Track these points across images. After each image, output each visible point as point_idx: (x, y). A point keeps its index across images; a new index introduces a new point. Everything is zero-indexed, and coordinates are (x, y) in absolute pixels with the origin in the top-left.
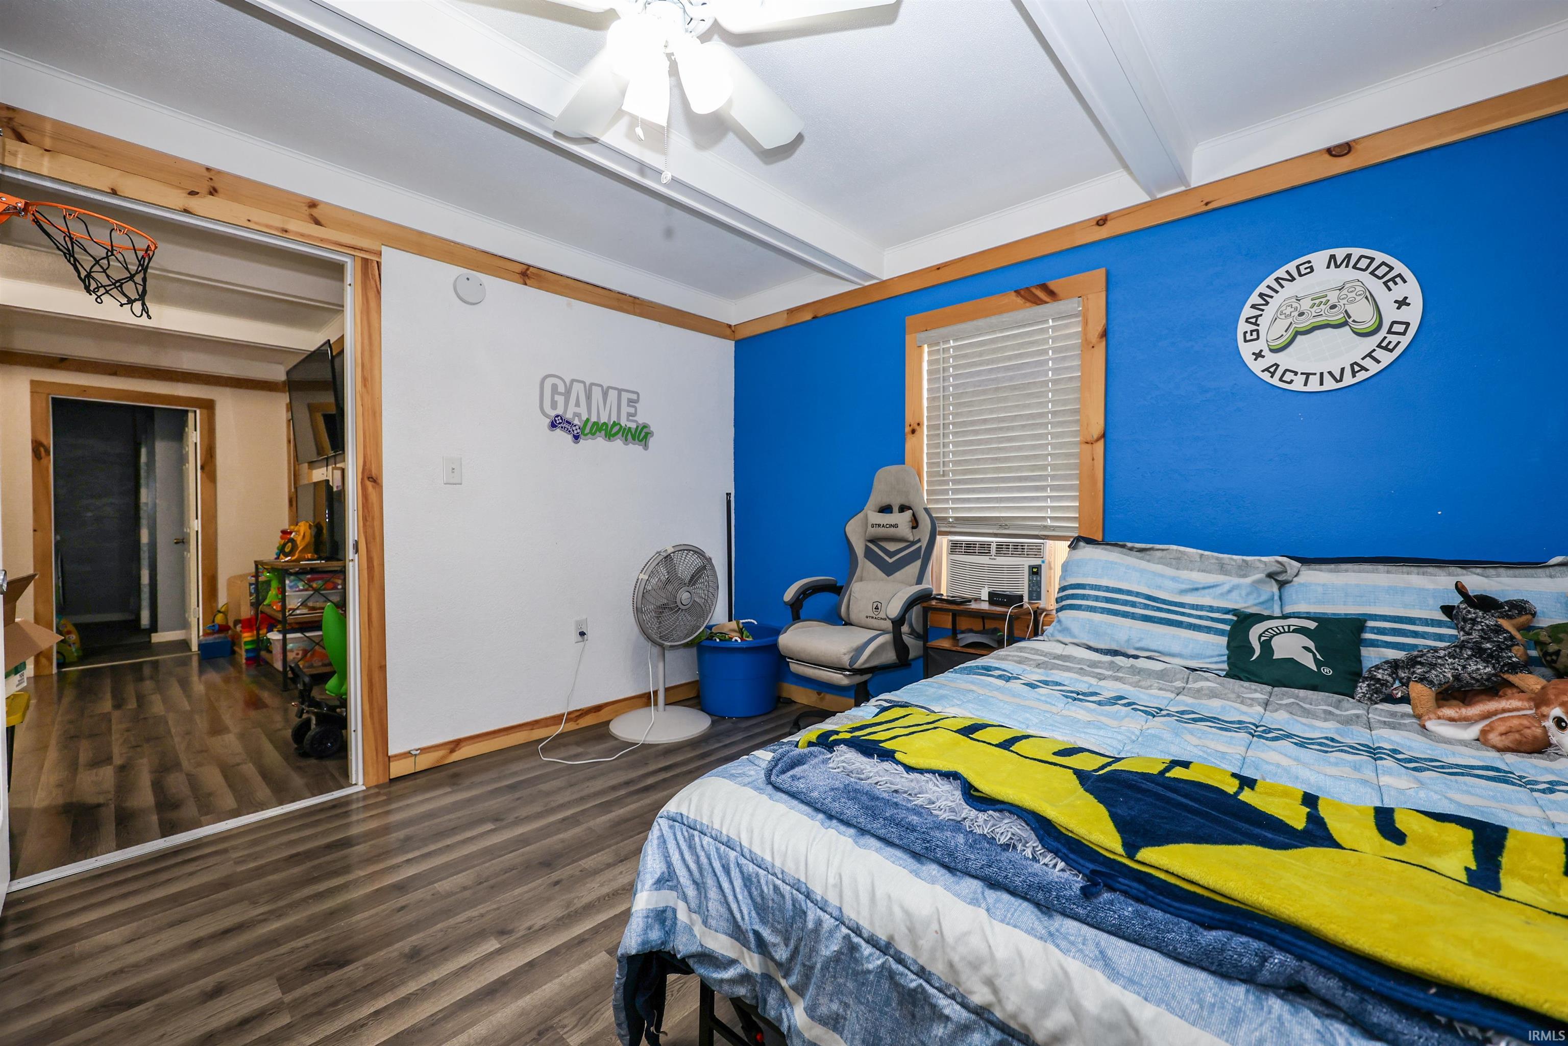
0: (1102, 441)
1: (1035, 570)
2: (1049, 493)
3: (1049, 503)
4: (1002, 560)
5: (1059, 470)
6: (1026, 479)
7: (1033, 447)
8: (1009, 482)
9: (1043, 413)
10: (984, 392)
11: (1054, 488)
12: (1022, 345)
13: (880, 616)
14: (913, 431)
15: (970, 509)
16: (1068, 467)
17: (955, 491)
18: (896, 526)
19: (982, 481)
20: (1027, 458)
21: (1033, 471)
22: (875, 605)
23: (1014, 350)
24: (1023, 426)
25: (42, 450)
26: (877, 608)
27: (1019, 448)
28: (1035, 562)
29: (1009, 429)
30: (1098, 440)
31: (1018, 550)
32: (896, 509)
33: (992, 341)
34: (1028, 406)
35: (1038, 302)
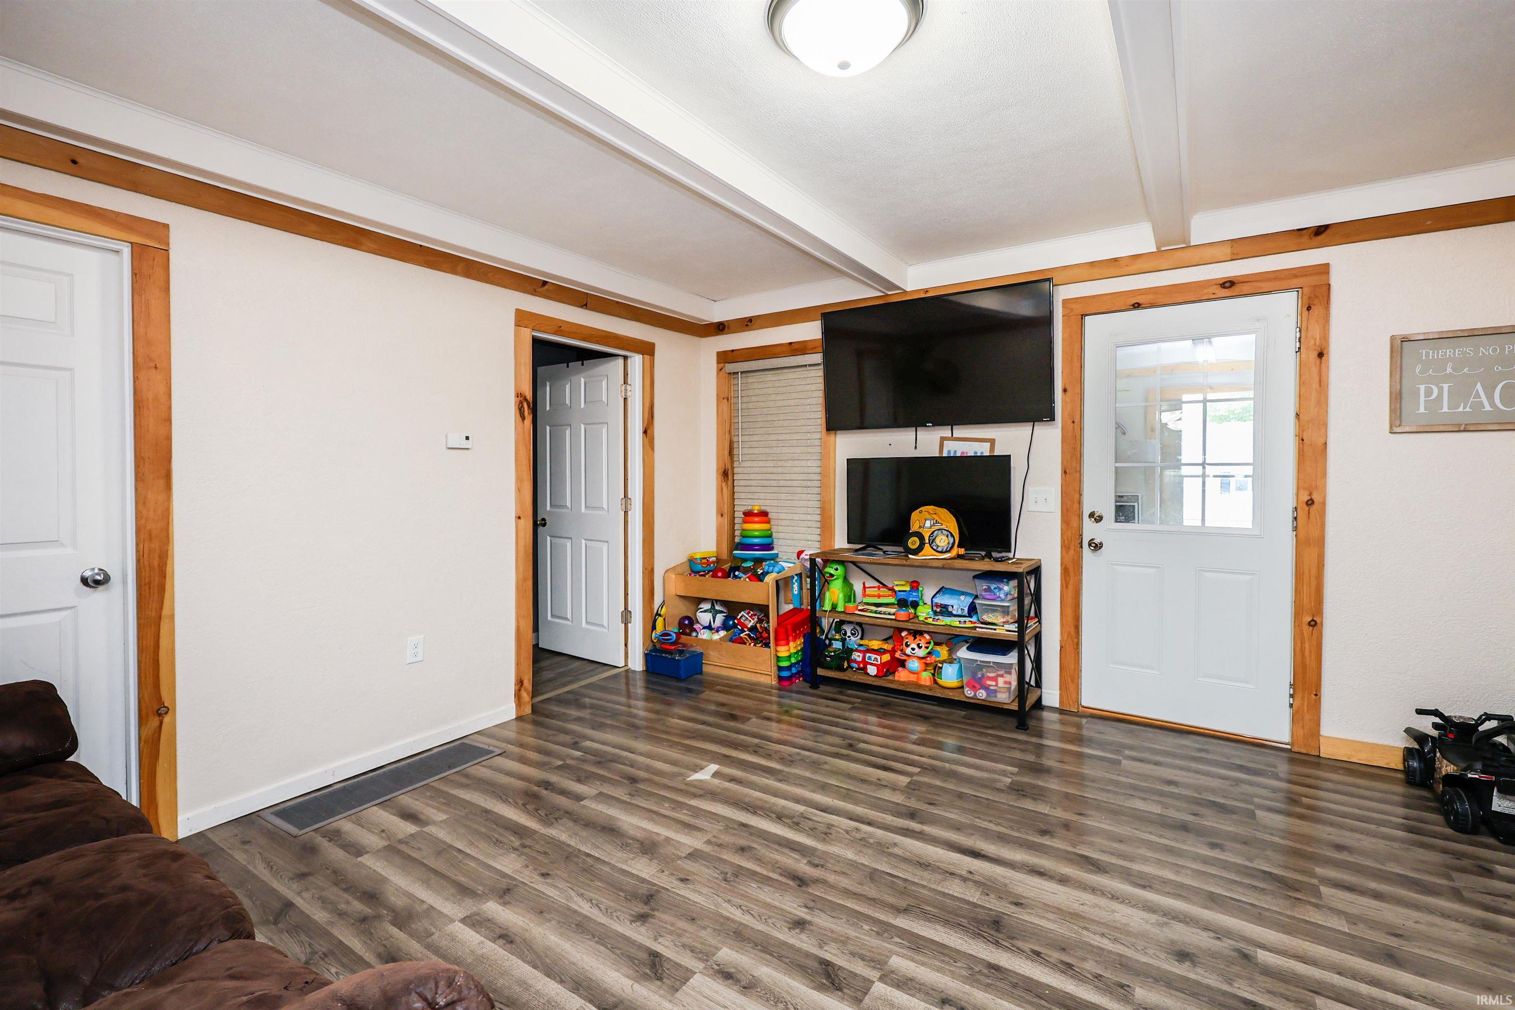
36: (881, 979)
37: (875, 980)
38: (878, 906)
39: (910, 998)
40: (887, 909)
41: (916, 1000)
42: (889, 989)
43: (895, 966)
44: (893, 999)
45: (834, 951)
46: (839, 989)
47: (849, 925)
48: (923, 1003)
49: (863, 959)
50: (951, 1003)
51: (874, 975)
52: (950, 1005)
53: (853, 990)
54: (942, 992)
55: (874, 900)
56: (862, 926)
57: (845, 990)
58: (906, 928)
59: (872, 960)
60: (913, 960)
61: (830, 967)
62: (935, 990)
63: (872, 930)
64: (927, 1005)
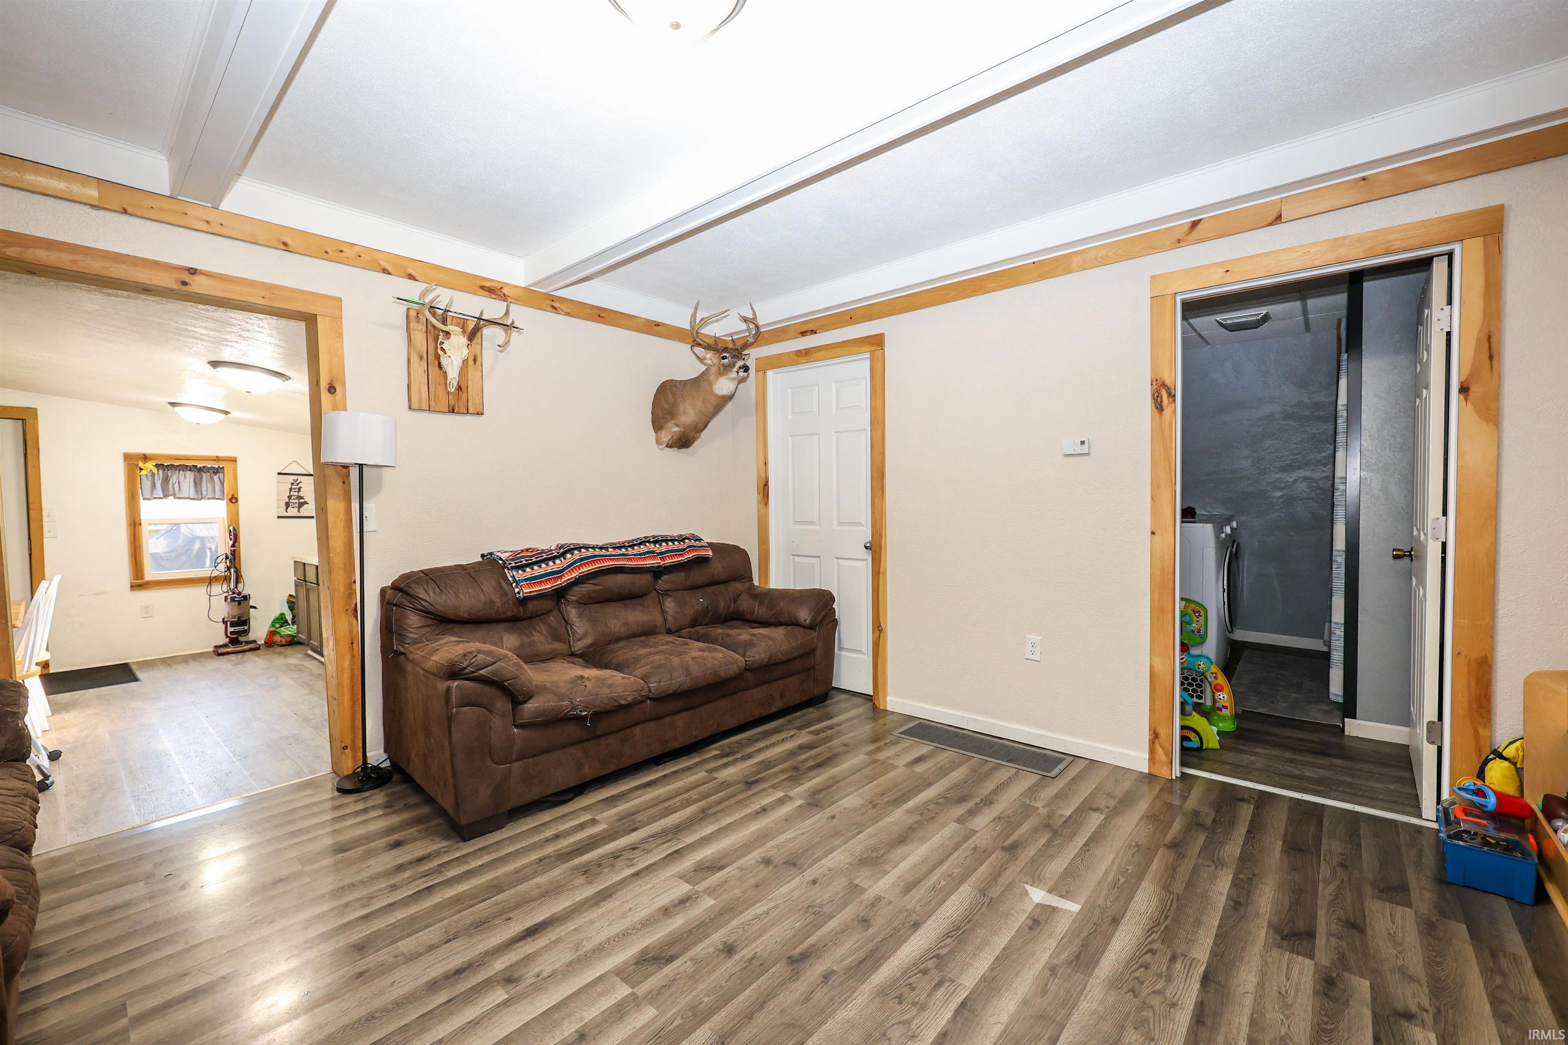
25: (1164, 393)
36: (634, 996)
37: (635, 990)
38: (738, 1019)
39: (601, 1010)
40: (730, 1025)
41: (595, 1014)
42: (620, 998)
43: (644, 1010)
44: (607, 997)
45: (683, 968)
46: (637, 963)
47: (716, 986)
48: (590, 1018)
49: (663, 987)
50: (578, 1041)
51: (642, 990)
52: (576, 1040)
53: (632, 972)
54: (594, 1039)
55: (750, 1017)
56: (709, 996)
57: (634, 967)
58: (693, 1036)
59: (659, 993)
60: (644, 1027)
61: (665, 961)
62: (599, 1033)
63: (701, 1003)
64: (586, 1021)
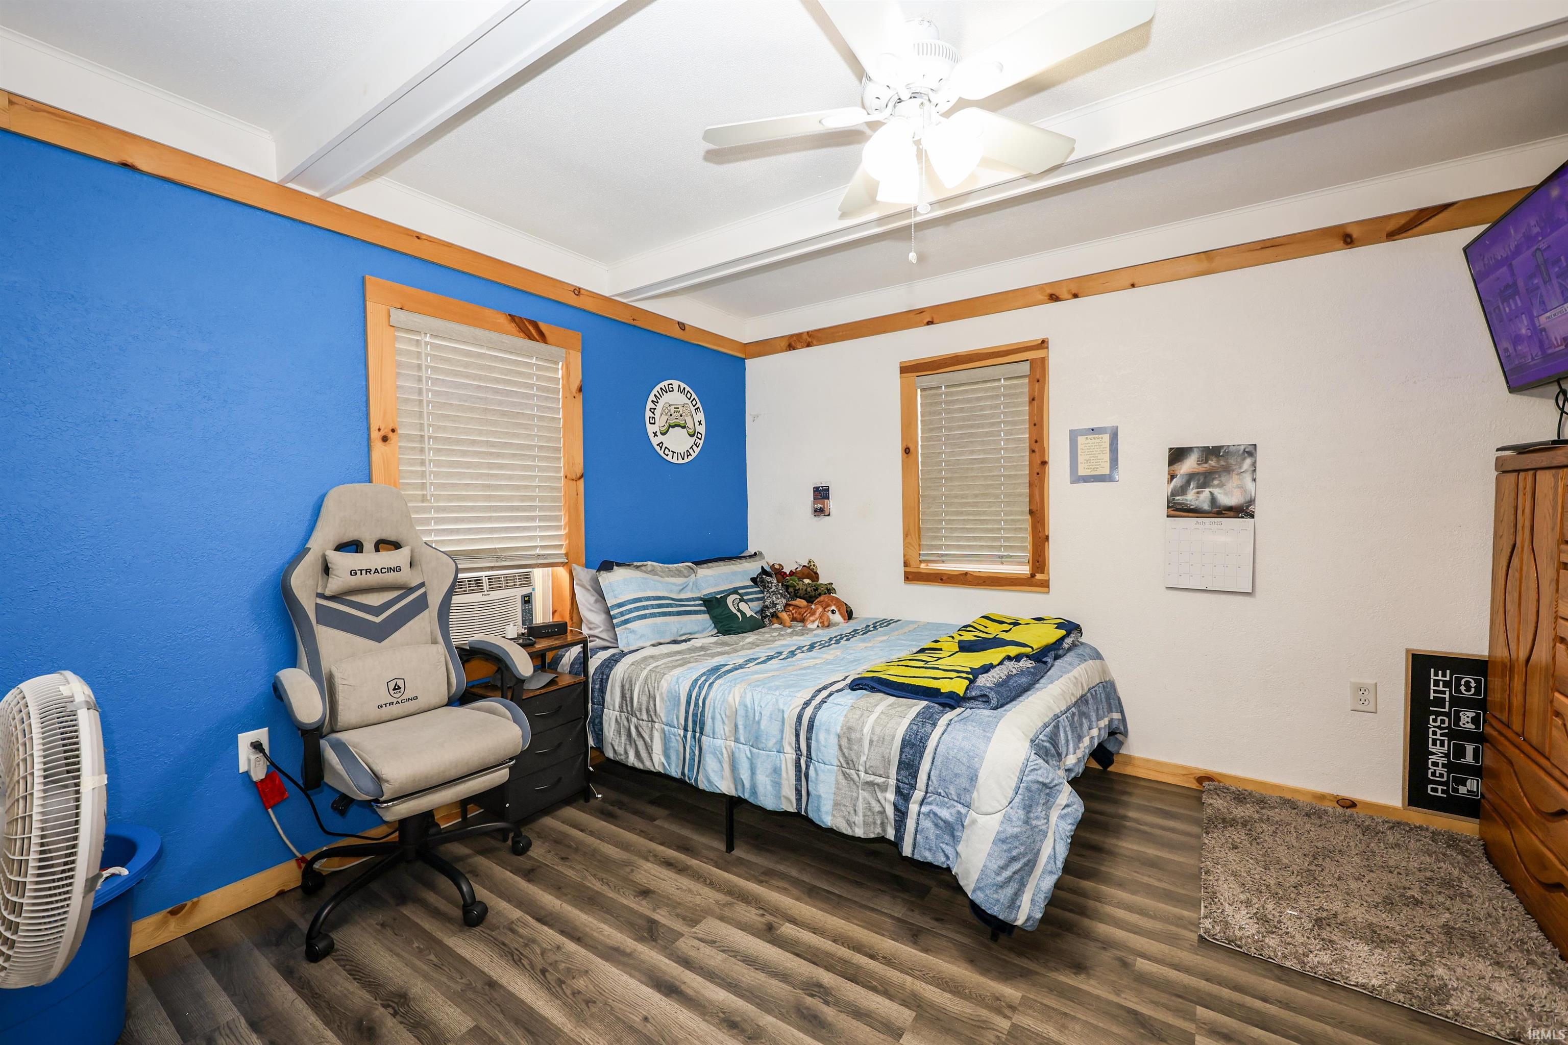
0: (582, 480)
1: (527, 599)
2: (537, 523)
3: (538, 533)
4: (496, 595)
5: (545, 501)
6: (517, 509)
7: (524, 478)
8: (501, 511)
9: (531, 445)
10: (472, 409)
11: (542, 518)
12: (509, 372)
13: (405, 697)
14: (385, 439)
15: (459, 541)
16: (554, 499)
17: (438, 521)
18: (398, 569)
19: (472, 509)
20: (518, 488)
21: (523, 501)
22: (392, 685)
23: (502, 374)
24: (514, 455)
26: (397, 688)
27: (510, 477)
28: (526, 591)
29: (499, 455)
30: (580, 478)
31: (510, 582)
32: (369, 546)
33: (480, 355)
34: (517, 436)
35: (530, 337)
